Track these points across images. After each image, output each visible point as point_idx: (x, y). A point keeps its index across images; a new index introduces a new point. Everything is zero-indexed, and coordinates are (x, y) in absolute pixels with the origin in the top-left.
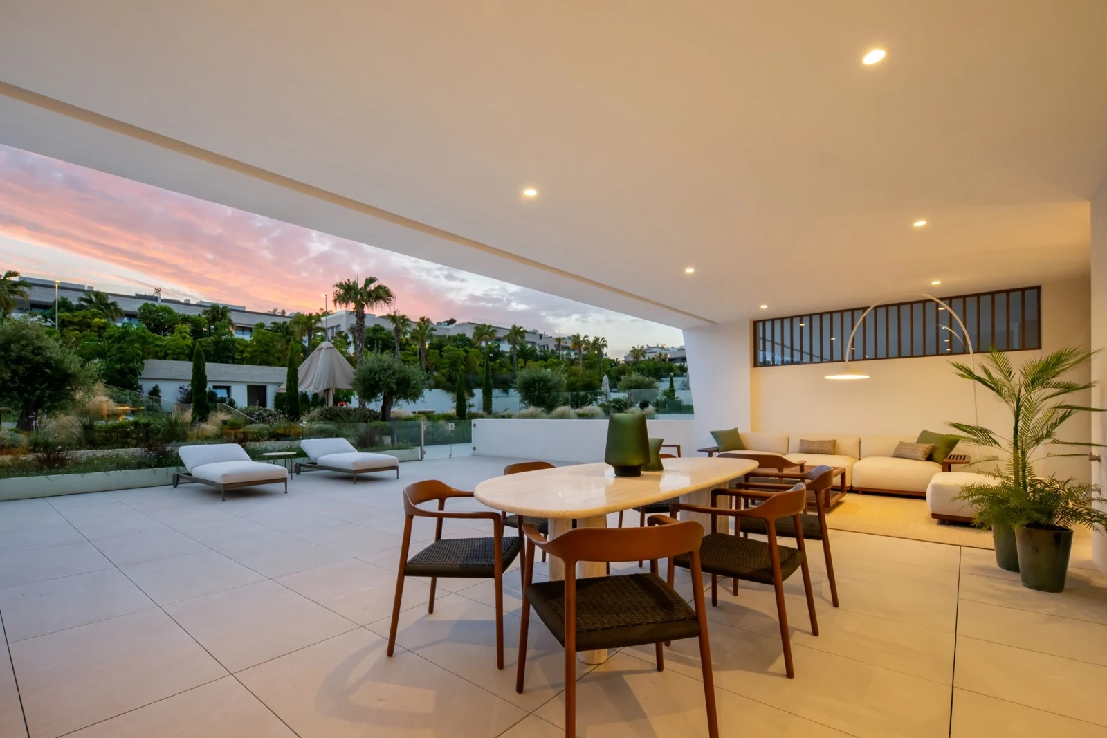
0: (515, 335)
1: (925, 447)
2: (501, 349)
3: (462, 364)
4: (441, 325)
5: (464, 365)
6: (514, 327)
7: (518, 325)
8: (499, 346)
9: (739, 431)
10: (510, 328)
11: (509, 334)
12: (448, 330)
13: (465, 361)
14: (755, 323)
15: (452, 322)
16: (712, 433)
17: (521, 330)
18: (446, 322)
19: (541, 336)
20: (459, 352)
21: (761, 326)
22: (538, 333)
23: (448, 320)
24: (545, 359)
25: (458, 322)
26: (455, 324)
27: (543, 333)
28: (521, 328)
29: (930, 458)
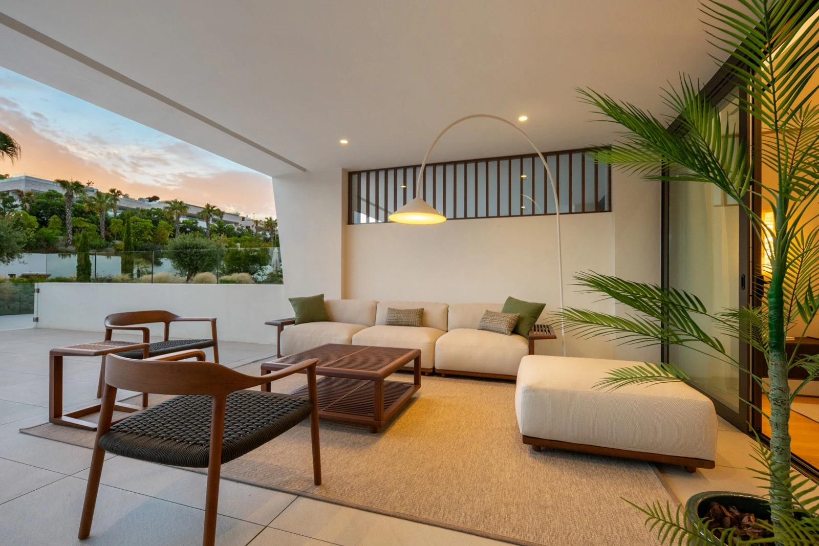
0: (209, 213)
1: (511, 316)
2: (199, 225)
3: (149, 234)
4: (144, 201)
5: (151, 235)
6: (208, 206)
7: (212, 204)
8: (196, 223)
9: (325, 299)
10: (204, 206)
11: (202, 212)
12: (150, 205)
13: (152, 231)
14: (351, 174)
15: (155, 198)
16: (290, 300)
17: (215, 209)
18: (149, 198)
19: (243, 219)
20: (146, 223)
21: (355, 177)
22: (241, 215)
23: (151, 197)
24: (240, 236)
25: (161, 200)
26: (158, 201)
27: (246, 216)
28: (214, 207)
29: (515, 331)
